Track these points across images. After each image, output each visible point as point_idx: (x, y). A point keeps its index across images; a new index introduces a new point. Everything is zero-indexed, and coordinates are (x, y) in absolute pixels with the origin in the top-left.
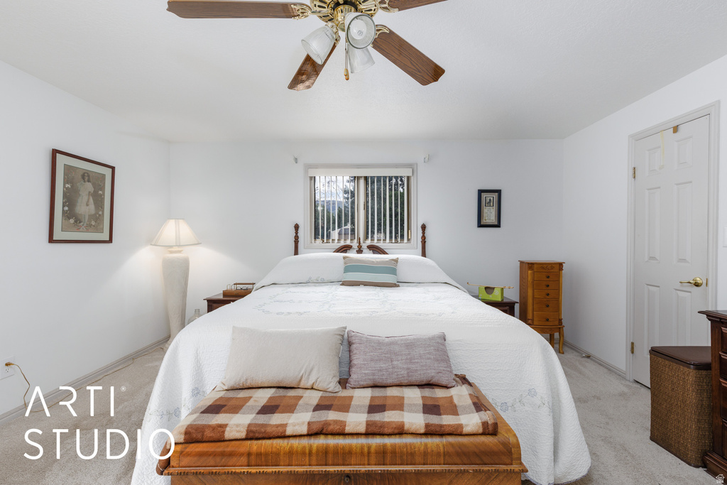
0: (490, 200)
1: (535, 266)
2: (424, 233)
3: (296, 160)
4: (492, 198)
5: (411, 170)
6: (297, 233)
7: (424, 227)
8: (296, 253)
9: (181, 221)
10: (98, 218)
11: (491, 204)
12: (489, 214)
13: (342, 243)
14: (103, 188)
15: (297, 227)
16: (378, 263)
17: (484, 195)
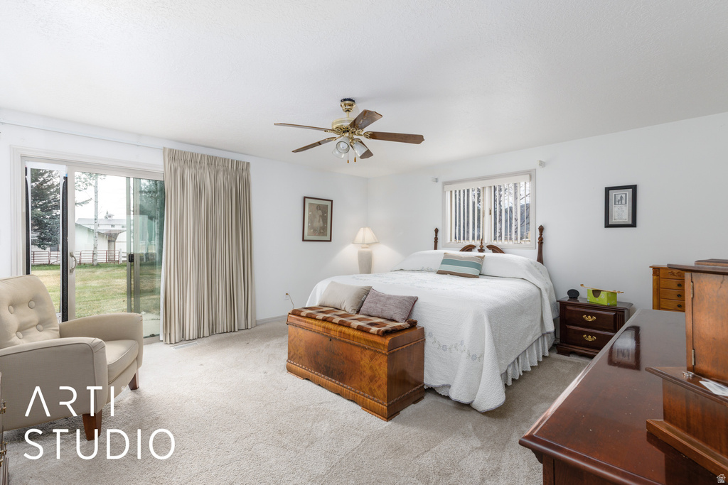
0: (621, 197)
1: (661, 271)
2: (541, 234)
3: (437, 180)
4: (624, 196)
5: (528, 176)
6: (436, 235)
7: (541, 229)
8: (436, 248)
9: (367, 229)
10: (324, 228)
11: (623, 202)
12: (621, 213)
13: (467, 243)
14: (327, 213)
15: (437, 231)
16: (466, 258)
17: (612, 193)
